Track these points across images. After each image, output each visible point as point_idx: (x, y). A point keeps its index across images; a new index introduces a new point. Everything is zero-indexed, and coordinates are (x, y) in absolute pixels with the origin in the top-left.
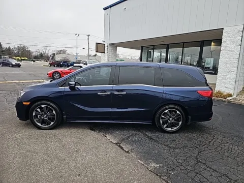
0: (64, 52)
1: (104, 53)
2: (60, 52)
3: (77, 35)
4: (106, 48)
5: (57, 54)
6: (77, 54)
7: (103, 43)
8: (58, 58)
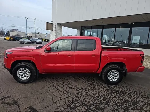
0: (16, 30)
1: (53, 30)
2: (13, 30)
3: (27, 18)
4: (54, 27)
5: (11, 31)
6: (27, 31)
7: (51, 23)
8: (12, 34)
